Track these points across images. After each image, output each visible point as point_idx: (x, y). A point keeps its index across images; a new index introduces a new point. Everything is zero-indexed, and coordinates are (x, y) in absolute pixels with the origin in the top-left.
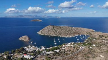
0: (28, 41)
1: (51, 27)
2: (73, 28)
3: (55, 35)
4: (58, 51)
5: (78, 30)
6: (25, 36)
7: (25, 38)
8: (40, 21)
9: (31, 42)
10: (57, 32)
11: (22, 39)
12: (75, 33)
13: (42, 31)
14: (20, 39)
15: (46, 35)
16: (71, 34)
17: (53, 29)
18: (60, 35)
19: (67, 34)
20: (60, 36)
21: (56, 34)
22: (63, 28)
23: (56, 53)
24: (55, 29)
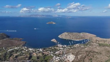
4: (72, 47)
6: (54, 39)
7: (54, 40)
12: (82, 38)
13: (61, 35)
14: (52, 40)
16: (79, 39)
19: (77, 39)
20: (73, 40)
21: (70, 38)
22: (74, 34)
23: (72, 48)
24: (69, 35)
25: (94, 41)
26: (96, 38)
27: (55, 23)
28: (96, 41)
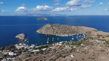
0: (23, 39)
1: (49, 25)
2: (73, 27)
5: (78, 29)
8: (46, 19)
9: (25, 40)
10: (55, 30)
12: (73, 32)
14: (17, 37)
15: (44, 33)
16: (68, 33)
17: (51, 28)
18: (57, 33)
19: (64, 33)
21: (53, 33)
22: (61, 27)
24: (53, 27)
25: (93, 37)
26: (97, 33)
27: (47, 19)
28: (99, 36)
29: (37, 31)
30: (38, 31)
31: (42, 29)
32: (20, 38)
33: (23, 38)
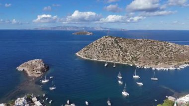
1: (109, 39)
2: (171, 44)
3: (121, 62)
6: (34, 62)
7: (33, 67)
8: (89, 34)
9: (44, 81)
10: (126, 52)
11: (26, 69)
13: (85, 49)
14: (20, 68)
15: (96, 60)
17: (116, 45)
18: (136, 60)
20: (138, 65)
22: (141, 43)
24: (120, 44)
27: (91, 33)
29: (77, 54)
30: (80, 54)
31: (92, 49)
32: (28, 72)
33: (37, 74)
